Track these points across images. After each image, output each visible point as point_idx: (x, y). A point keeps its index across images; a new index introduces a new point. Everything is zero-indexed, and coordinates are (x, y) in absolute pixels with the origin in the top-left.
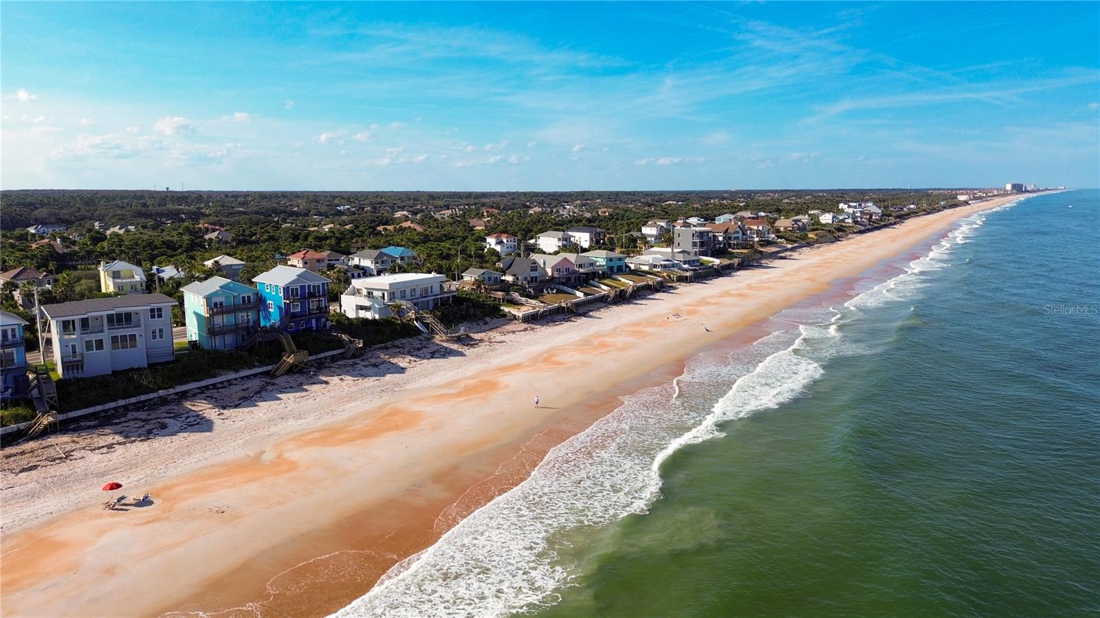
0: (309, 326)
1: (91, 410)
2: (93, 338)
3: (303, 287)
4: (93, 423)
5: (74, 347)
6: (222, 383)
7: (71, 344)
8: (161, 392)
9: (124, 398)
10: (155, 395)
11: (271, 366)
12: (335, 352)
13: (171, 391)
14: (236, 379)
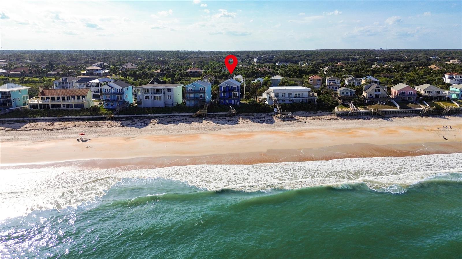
0: (230, 102)
1: (126, 116)
2: (147, 95)
3: (228, 87)
4: (123, 119)
5: (140, 97)
6: (172, 116)
7: (139, 96)
8: (149, 115)
9: (137, 114)
10: (147, 115)
11: (193, 114)
12: (223, 113)
13: (153, 115)
14: (178, 116)
